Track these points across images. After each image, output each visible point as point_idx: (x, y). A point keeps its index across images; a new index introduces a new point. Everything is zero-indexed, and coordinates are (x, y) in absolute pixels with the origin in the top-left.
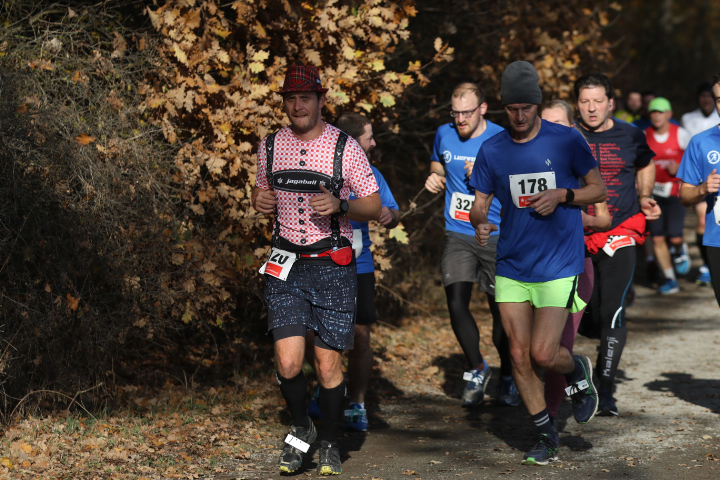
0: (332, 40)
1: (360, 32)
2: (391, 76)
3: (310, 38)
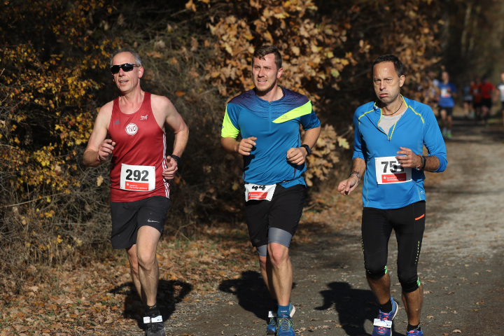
1: (320, 38)
2: (337, 60)
3: (294, 40)
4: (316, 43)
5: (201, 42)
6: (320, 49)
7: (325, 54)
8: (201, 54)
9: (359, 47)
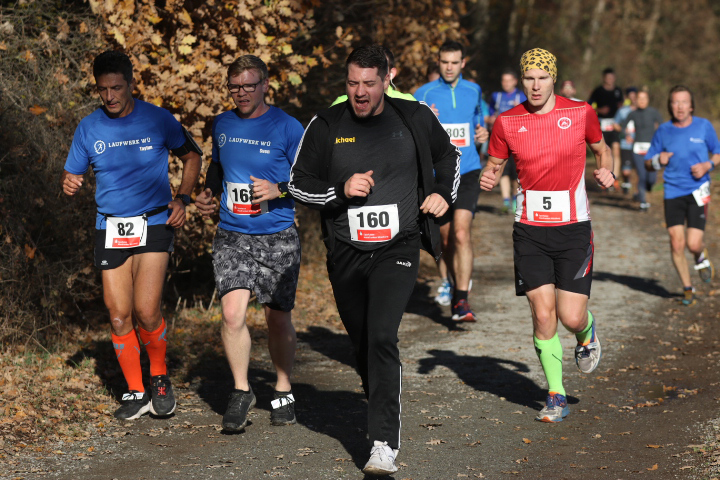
0: (247, 27)
1: (271, 21)
2: (299, 59)
3: (228, 25)
4: (264, 29)
5: (74, 25)
6: (270, 39)
7: (279, 48)
8: (73, 46)
9: (336, 38)
